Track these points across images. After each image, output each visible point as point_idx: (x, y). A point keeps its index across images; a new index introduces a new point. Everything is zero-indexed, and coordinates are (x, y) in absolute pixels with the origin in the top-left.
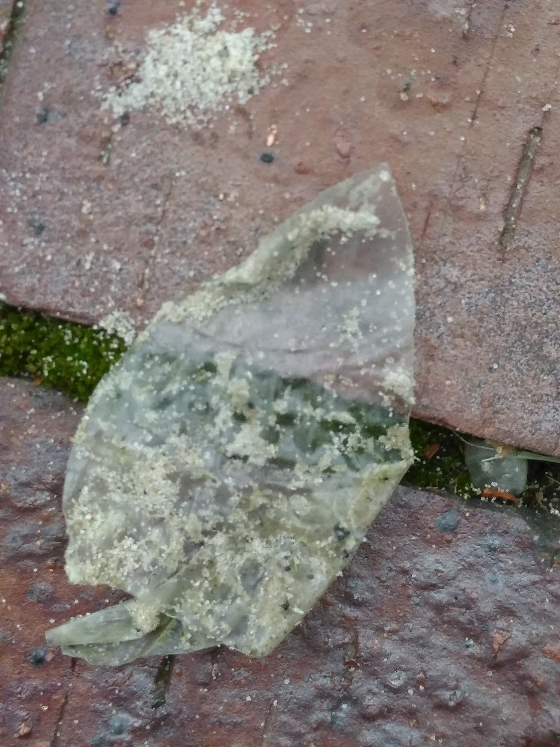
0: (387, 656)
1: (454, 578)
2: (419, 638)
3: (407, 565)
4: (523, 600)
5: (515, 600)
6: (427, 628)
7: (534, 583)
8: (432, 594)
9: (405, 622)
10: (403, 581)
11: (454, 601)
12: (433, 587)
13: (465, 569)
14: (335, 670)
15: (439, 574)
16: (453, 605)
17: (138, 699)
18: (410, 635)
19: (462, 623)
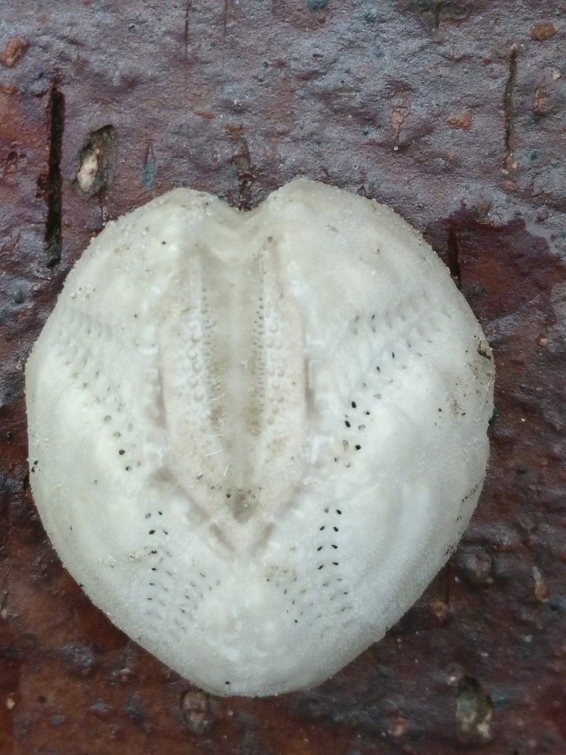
0: (282, 161)
1: (335, 61)
2: (312, 134)
3: (284, 56)
4: (415, 70)
5: (406, 72)
6: (318, 121)
7: (423, 48)
8: (316, 83)
9: (294, 121)
10: (282, 75)
11: (341, 85)
12: (314, 75)
13: (346, 48)
14: (231, 187)
15: (319, 59)
16: (341, 90)
17: (32, 259)
18: (302, 133)
19: (355, 108)
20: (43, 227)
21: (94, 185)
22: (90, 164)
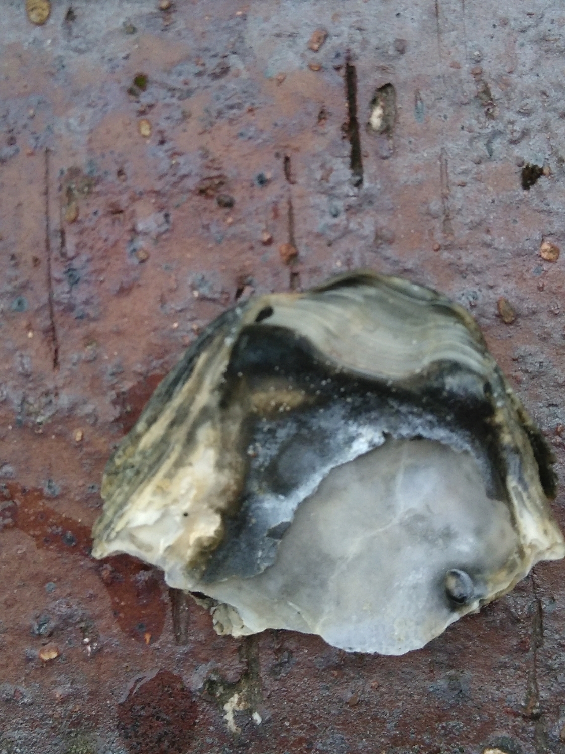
20: (348, 160)
21: (382, 125)
22: (378, 111)
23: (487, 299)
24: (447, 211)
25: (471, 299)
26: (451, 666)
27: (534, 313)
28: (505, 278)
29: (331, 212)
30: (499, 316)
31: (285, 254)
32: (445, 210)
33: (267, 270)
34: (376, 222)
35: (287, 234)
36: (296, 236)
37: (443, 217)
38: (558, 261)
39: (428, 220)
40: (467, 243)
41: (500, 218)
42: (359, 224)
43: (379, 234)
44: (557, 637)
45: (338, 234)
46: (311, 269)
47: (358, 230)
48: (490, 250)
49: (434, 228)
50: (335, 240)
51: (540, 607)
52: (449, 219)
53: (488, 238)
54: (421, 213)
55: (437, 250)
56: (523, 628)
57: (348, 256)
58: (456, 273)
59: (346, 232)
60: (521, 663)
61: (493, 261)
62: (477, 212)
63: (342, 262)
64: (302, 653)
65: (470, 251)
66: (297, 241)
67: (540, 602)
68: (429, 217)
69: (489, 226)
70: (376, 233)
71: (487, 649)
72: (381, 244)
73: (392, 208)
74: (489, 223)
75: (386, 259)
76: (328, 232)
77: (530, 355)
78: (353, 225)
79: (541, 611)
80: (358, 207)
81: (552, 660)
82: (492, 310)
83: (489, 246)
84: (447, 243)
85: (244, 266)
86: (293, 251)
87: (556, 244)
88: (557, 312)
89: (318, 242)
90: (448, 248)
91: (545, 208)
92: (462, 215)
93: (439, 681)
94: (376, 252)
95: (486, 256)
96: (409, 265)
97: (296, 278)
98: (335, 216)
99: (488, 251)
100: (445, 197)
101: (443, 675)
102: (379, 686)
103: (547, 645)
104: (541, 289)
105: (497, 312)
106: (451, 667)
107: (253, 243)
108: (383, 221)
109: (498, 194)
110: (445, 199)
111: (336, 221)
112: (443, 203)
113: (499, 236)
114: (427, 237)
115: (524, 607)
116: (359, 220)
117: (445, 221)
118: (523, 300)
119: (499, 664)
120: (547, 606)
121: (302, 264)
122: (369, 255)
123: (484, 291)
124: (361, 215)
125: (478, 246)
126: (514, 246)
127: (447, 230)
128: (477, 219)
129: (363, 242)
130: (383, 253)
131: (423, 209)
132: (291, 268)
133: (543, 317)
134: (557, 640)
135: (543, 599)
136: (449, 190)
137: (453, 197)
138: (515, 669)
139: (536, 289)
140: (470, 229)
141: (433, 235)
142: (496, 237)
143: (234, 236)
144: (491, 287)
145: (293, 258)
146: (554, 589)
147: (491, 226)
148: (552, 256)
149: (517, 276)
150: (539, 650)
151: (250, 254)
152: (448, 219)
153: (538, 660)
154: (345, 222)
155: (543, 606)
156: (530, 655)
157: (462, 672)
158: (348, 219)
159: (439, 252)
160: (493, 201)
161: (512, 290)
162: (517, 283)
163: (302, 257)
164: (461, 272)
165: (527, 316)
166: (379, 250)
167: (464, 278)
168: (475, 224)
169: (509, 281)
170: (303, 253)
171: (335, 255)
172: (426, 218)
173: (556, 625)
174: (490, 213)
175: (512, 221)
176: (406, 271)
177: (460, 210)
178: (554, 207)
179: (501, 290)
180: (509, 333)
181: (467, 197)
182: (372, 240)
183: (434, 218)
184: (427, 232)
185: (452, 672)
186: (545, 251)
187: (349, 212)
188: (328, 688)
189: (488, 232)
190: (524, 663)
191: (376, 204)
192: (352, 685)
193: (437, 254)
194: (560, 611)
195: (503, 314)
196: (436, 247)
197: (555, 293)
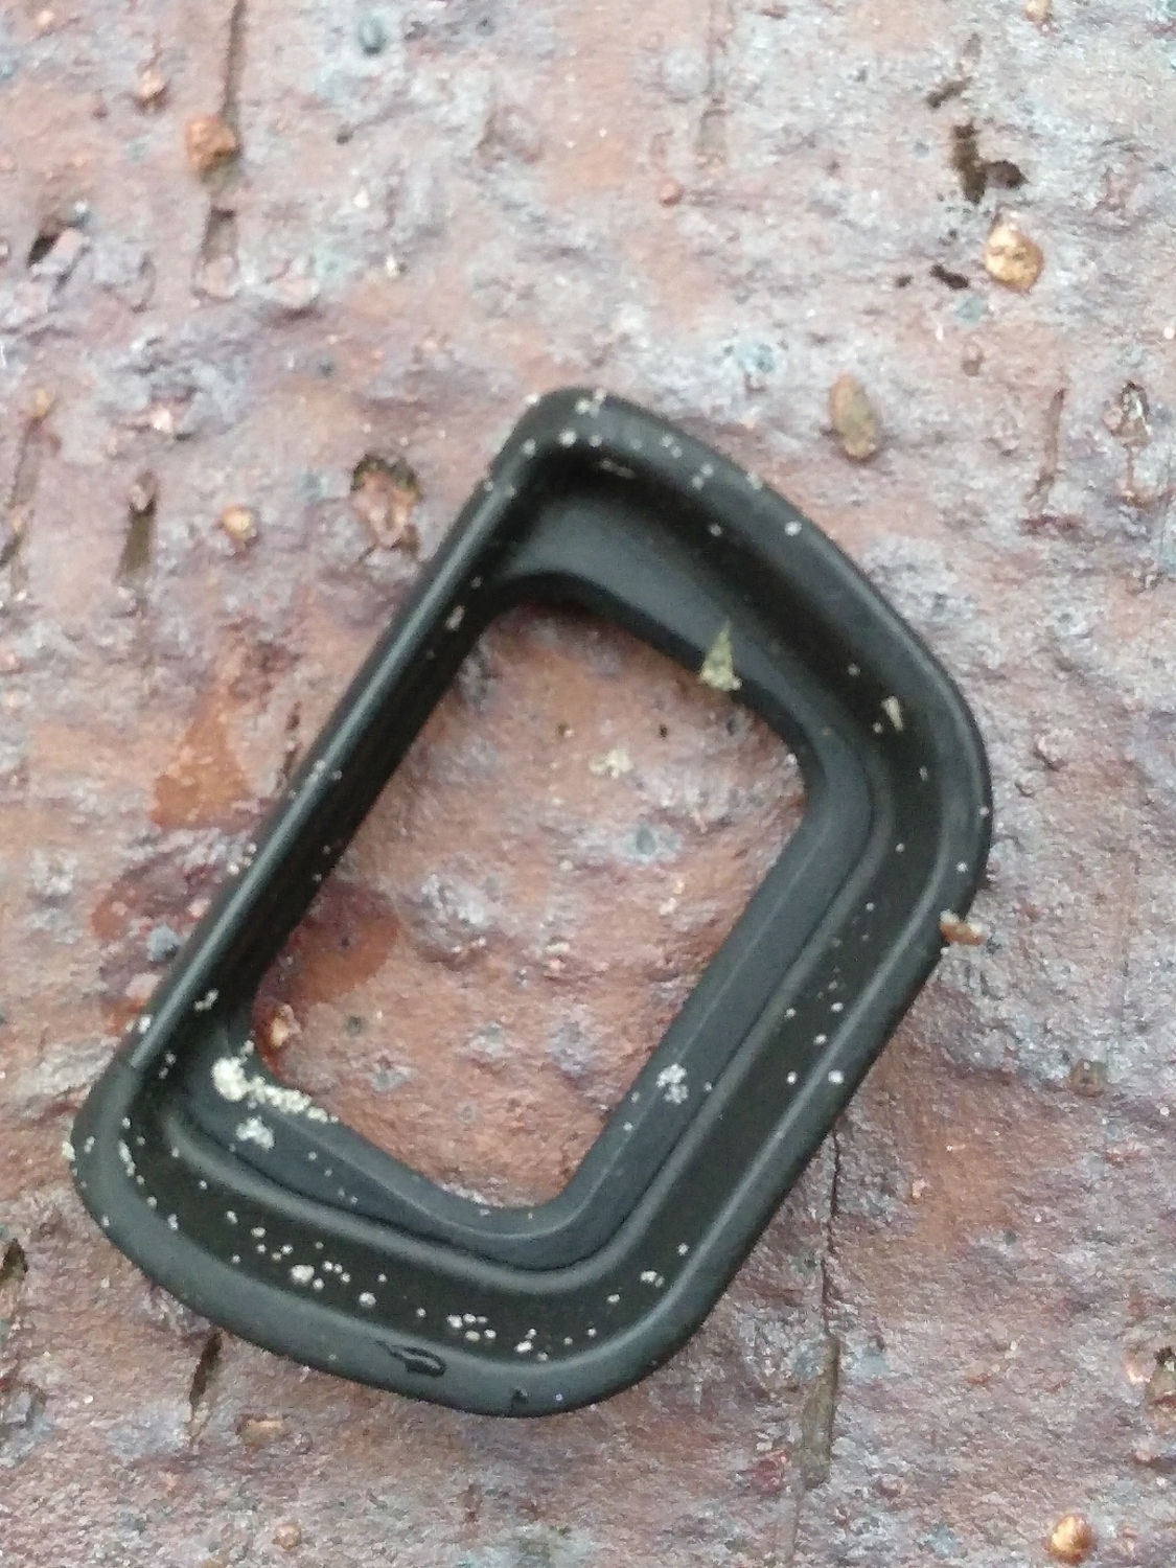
23: (801, 378)
24: (719, 87)
25: (752, 368)
26: (533, 1509)
27: (940, 439)
28: (866, 319)
29: (361, 39)
30: (831, 433)
31: (198, 148)
32: (712, 82)
33: (139, 188)
34: (493, 89)
35: (218, 86)
36: (241, 95)
37: (703, 104)
38: (1037, 288)
39: (657, 107)
40: (765, 193)
41: (876, 131)
42: (443, 86)
43: (498, 126)
44: (874, 1461)
45: (373, 108)
46: (276, 207)
47: (438, 104)
48: (833, 224)
49: (670, 133)
50: (361, 126)
51: (836, 1362)
52: (720, 113)
53: (829, 187)
54: (637, 80)
55: (670, 202)
56: (777, 1420)
57: (394, 180)
58: (719, 281)
59: (398, 107)
60: (749, 1531)
61: (837, 260)
62: (808, 104)
63: (371, 197)
64: (74, 1404)
65: (770, 221)
66: (246, 113)
67: (837, 1348)
68: (661, 99)
69: (839, 150)
70: (490, 123)
71: (655, 1471)
72: (500, 158)
73: (550, 54)
74: (841, 143)
75: (509, 207)
76: (342, 99)
77: (911, 568)
78: (420, 89)
79: (834, 1372)
80: (445, 34)
81: (849, 1530)
82: (814, 413)
83: (830, 211)
84: (707, 184)
85: (69, 166)
86: (225, 140)
87: (1035, 235)
88: (1011, 445)
89: (306, 124)
90: (707, 200)
91: (1017, 119)
92: (761, 105)
93: (489, 1550)
94: (481, 181)
95: (815, 242)
96: (578, 237)
97: (225, 230)
98: (373, 50)
99: (828, 229)
100: (717, 42)
101: (506, 1533)
102: (298, 1542)
103: (839, 1484)
104: (972, 367)
105: (825, 421)
106: (534, 1513)
107: (108, 97)
108: (517, 86)
109: (879, 57)
110: (719, 51)
111: (373, 66)
112: (710, 59)
113: (868, 185)
114: (643, 158)
115: (784, 1353)
116: (445, 75)
117: (707, 114)
118: (910, 394)
119: (682, 1523)
120: (856, 1365)
121: (248, 185)
122: (459, 189)
123: (796, 346)
124: (453, 61)
125: (797, 209)
126: (904, 222)
127: (708, 145)
128: (804, 124)
129: (446, 144)
130: (505, 187)
131: (645, 69)
132: (215, 195)
133: (968, 455)
134: (870, 1472)
135: (848, 1339)
136: (733, 21)
137: (744, 46)
138: (729, 1545)
139: (957, 367)
140: (781, 151)
141: (663, 152)
142: (857, 186)
143: (51, 68)
144: (820, 340)
145: (223, 162)
146: (887, 1311)
147: (846, 152)
148: (1018, 270)
149: (906, 319)
150: (812, 1497)
151: (92, 131)
152: (716, 112)
153: (805, 1528)
154: (399, 74)
155: (844, 1361)
156: (784, 1506)
157: (564, 1532)
158: (409, 67)
159: (675, 209)
160: (862, 77)
161: (881, 359)
162: (899, 338)
163: (251, 164)
164: (734, 282)
165: (917, 446)
166: (492, 177)
167: (741, 300)
168: (795, 140)
169: (877, 329)
170: (255, 152)
171: (355, 172)
172: (650, 97)
173: (877, 1425)
174: (849, 109)
175: (910, 147)
176: (565, 252)
177: (756, 87)
178: (1044, 121)
179: (847, 354)
180: (855, 491)
181: (786, 51)
182: (473, 142)
183: (677, 101)
184: (646, 143)
185: (533, 1530)
186: (1000, 251)
187: (416, 45)
188: (140, 1527)
189: (833, 168)
190: (761, 1531)
191: (503, 32)
192: (215, 1525)
193: (666, 213)
194: (893, 1381)
195: (842, 429)
196: (669, 191)
197: (1011, 388)
